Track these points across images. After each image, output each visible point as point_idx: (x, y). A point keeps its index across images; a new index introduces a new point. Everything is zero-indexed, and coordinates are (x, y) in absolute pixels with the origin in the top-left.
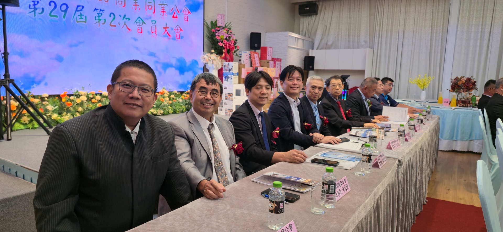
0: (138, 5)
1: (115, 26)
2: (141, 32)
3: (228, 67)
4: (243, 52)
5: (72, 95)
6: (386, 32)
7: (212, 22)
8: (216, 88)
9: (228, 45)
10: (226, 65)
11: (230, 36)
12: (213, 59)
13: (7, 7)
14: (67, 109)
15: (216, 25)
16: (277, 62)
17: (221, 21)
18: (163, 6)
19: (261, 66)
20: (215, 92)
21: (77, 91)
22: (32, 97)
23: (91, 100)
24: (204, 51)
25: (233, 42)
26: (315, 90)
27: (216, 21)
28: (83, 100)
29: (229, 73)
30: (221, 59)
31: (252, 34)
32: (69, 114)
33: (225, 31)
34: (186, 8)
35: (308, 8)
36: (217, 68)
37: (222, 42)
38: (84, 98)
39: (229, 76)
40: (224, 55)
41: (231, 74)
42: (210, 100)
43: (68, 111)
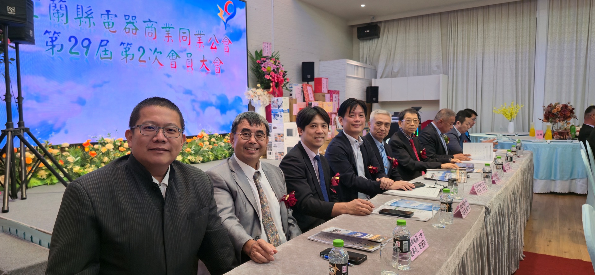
0: (171, 37)
1: (145, 61)
2: (175, 67)
3: (277, 104)
4: (294, 85)
5: (97, 143)
6: (461, 54)
7: (256, 52)
8: (261, 129)
9: (276, 78)
10: (274, 101)
11: (277, 67)
12: (259, 94)
13: (21, 46)
14: (90, 160)
15: (262, 55)
16: (334, 95)
17: (267, 50)
18: (199, 36)
19: (316, 101)
20: (260, 134)
21: (103, 139)
22: (50, 147)
23: (118, 149)
24: (248, 86)
25: (282, 74)
26: (381, 126)
27: (261, 51)
28: (109, 148)
29: (278, 110)
30: (269, 94)
31: (304, 64)
32: (93, 166)
33: (272, 62)
34: (226, 37)
35: (368, 31)
36: (264, 105)
37: (269, 74)
38: (110, 146)
39: (279, 113)
40: (271, 89)
41: (281, 111)
42: (255, 144)
43: (92, 162)
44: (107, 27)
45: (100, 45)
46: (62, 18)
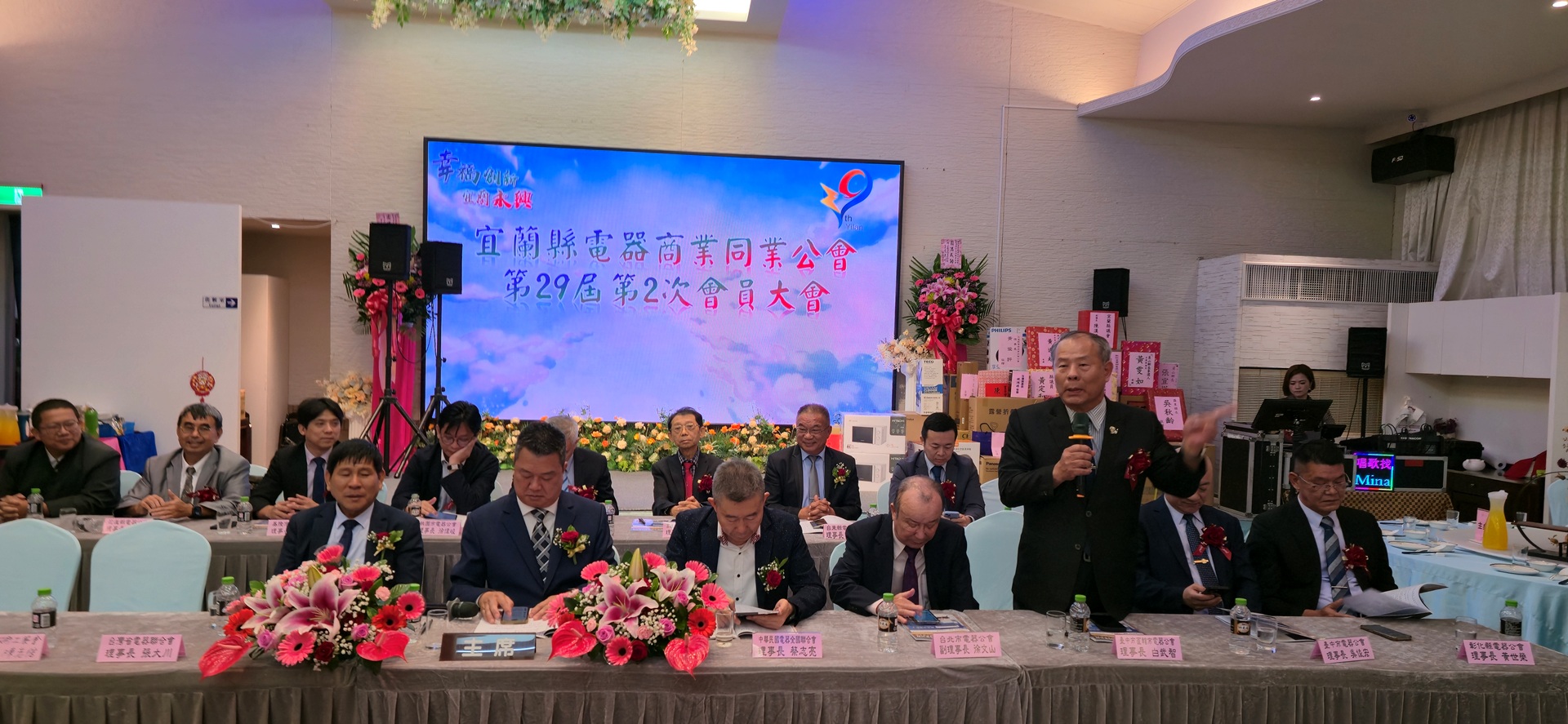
0: (710, 256)
1: (656, 301)
2: (715, 306)
4: (995, 330)
15: (939, 266)
17: (952, 255)
18: (772, 248)
27: (939, 258)
31: (1099, 274)
33: (948, 280)
35: (1400, 159)
40: (929, 339)
44: (595, 254)
45: (583, 282)
46: (530, 252)
